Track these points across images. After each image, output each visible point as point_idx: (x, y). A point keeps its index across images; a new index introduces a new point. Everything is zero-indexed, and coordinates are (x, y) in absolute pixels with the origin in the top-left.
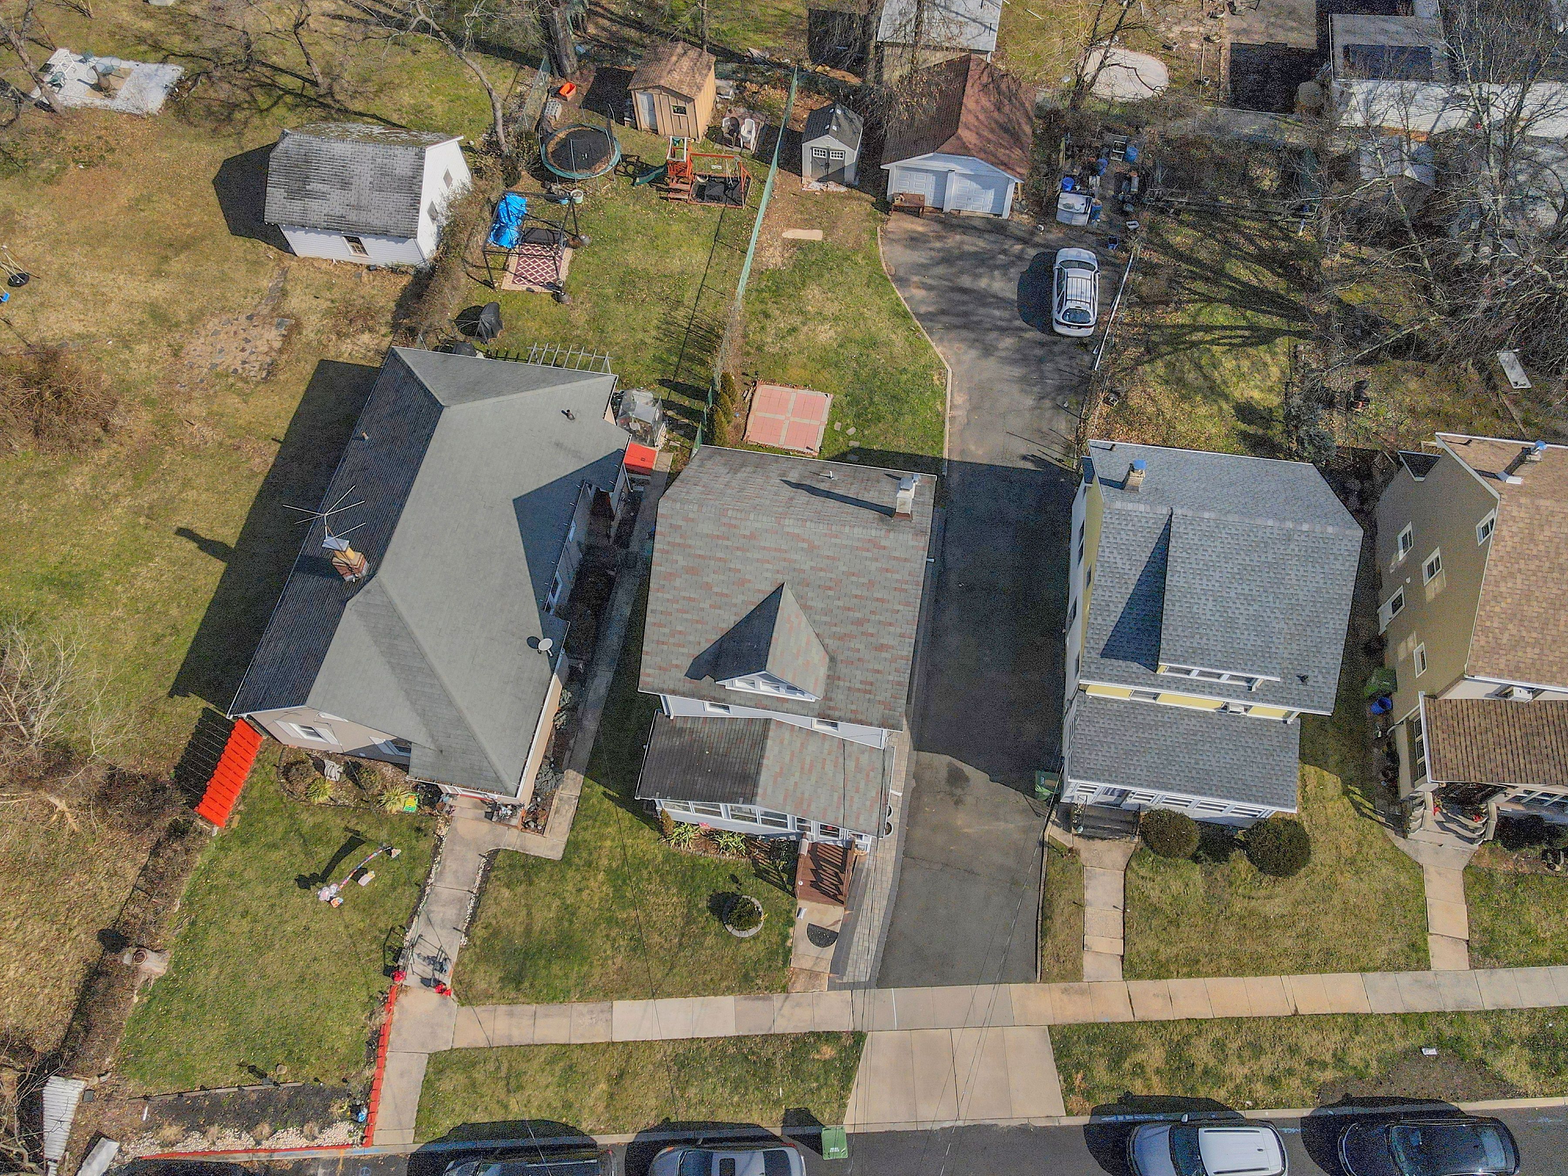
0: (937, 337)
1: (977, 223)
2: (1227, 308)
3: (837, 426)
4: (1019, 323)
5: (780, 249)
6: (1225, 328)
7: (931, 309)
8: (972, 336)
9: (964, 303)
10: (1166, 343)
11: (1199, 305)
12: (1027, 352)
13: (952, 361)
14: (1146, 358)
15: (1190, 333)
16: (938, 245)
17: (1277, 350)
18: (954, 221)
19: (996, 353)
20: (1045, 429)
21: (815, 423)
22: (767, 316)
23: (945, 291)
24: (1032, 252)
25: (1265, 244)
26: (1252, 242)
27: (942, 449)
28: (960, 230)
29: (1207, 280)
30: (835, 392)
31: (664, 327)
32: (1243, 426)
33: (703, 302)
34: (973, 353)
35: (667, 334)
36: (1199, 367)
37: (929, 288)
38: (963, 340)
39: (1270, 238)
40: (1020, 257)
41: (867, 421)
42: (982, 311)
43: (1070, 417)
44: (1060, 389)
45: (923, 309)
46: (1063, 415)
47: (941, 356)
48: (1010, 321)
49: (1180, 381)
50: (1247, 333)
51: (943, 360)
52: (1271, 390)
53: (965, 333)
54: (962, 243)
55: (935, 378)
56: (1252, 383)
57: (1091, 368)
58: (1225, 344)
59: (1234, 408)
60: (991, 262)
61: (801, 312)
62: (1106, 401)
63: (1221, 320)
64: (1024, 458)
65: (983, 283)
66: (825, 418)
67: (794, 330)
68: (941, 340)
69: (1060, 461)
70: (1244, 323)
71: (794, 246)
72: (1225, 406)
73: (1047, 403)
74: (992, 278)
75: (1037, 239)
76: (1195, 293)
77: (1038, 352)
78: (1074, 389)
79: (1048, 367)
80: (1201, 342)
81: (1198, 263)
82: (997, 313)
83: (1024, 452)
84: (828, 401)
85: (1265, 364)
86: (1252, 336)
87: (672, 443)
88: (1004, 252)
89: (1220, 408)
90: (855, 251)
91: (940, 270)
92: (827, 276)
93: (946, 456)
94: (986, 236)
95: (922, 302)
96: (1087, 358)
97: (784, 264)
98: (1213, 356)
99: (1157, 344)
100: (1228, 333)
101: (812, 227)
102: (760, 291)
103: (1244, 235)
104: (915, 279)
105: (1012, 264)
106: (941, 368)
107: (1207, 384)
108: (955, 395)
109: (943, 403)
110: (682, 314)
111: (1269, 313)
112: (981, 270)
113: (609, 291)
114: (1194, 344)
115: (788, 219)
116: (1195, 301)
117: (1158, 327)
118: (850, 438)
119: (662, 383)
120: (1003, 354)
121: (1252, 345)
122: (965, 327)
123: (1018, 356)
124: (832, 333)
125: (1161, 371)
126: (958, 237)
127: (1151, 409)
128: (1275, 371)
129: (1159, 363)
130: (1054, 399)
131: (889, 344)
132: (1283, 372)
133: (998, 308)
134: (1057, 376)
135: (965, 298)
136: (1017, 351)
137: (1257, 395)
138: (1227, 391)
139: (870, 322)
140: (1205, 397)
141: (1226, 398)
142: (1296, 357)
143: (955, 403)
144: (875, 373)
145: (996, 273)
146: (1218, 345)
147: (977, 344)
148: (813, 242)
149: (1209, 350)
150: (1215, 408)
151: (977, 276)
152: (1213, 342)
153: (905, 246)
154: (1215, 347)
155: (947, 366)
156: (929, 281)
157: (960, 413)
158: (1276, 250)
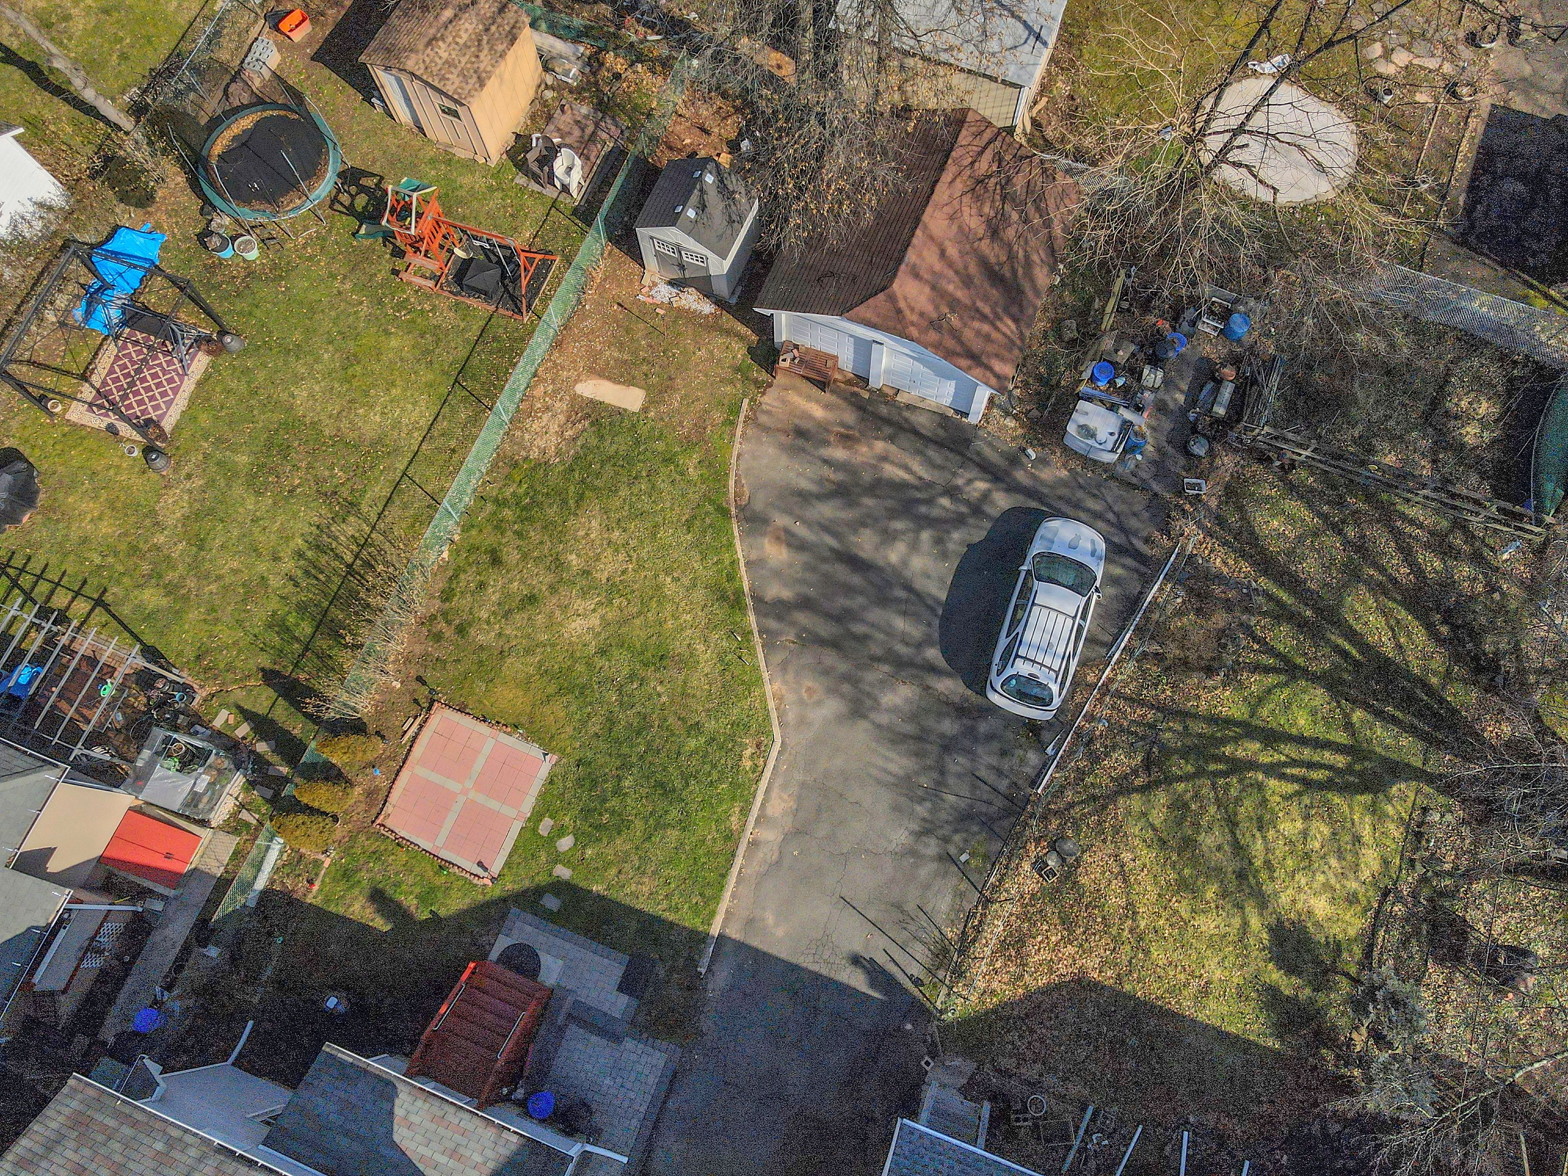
0: (778, 657)
1: (921, 421)
2: (1319, 696)
3: (546, 826)
4: (933, 654)
5: (562, 418)
6: (1302, 740)
7: (786, 594)
8: (843, 667)
9: (849, 590)
10: (1185, 753)
11: (1271, 679)
12: (930, 722)
13: (791, 717)
14: (1139, 782)
15: (1236, 739)
16: (839, 453)
17: (1390, 809)
18: (884, 410)
19: (873, 715)
20: (910, 907)
21: (509, 812)
22: (496, 560)
23: (824, 560)
24: (1002, 501)
25: (1432, 564)
26: (1407, 553)
27: (712, 914)
28: (888, 430)
29: (1302, 625)
30: (562, 751)
31: (309, 554)
32: (1275, 976)
33: (393, 512)
34: (833, 706)
35: (312, 570)
36: (1232, 823)
37: (797, 545)
38: (826, 672)
39: (1446, 551)
40: (977, 510)
41: (598, 827)
42: (876, 615)
43: (964, 886)
44: (964, 818)
45: (775, 591)
46: (953, 880)
47: (771, 704)
48: (919, 646)
49: (1188, 844)
50: (1340, 761)
51: (774, 715)
52: (1352, 899)
53: (830, 658)
54: (884, 458)
55: (748, 752)
56: (1321, 878)
57: (1034, 783)
58: (1293, 779)
59: (1271, 930)
60: (923, 509)
61: (558, 564)
62: (1040, 866)
63: (1302, 723)
64: (856, 960)
65: (894, 555)
66: (528, 805)
67: (531, 599)
68: (784, 666)
69: (918, 982)
70: (1341, 737)
71: (587, 416)
72: (1255, 922)
73: (931, 847)
74: (914, 547)
75: (1020, 475)
76: (1271, 651)
77: (949, 726)
78: (988, 824)
79: (958, 763)
80: (1252, 765)
81: (1294, 584)
82: (900, 624)
83: (858, 947)
84: (544, 770)
85: (1357, 839)
86: (1349, 770)
87: (245, 815)
88: (952, 492)
89: (1245, 924)
90: (688, 444)
91: (828, 510)
92: (624, 492)
93: (715, 931)
94: (931, 453)
95: (777, 574)
96: (1033, 758)
97: (558, 453)
98: (1264, 802)
99: (1167, 751)
100: (1307, 753)
101: (630, 382)
102: (500, 503)
103: (1397, 535)
104: (781, 520)
105: (959, 521)
106: (765, 730)
107: (1235, 865)
108: (774, 794)
109: (745, 812)
110: (350, 531)
111: (1394, 720)
112: (898, 525)
113: (243, 459)
114: (1237, 767)
115: (594, 356)
116: (1267, 670)
117: (1184, 715)
118: (557, 858)
119: (270, 677)
120: (884, 719)
121: (1346, 789)
122: (834, 644)
123: (909, 728)
124: (595, 621)
125: (1158, 817)
126: (880, 446)
127: (1115, 901)
128: (1370, 860)
129: (1162, 797)
130: (946, 840)
131: (687, 662)
132: (1386, 863)
133: (904, 614)
134: (965, 791)
135: (856, 580)
136: (913, 717)
137: (1321, 907)
138: (1268, 888)
139: (669, 607)
140: (1224, 894)
141: (1263, 902)
142: (1419, 836)
143: (769, 811)
144: (643, 725)
145: (926, 536)
146: (1282, 777)
147: (846, 688)
148: (620, 412)
149: (1260, 787)
150: (1237, 922)
151: (888, 537)
152: (1274, 770)
153: (783, 448)
154: (1273, 783)
155: (777, 732)
156: (800, 530)
157: (770, 836)
158: (1448, 584)
